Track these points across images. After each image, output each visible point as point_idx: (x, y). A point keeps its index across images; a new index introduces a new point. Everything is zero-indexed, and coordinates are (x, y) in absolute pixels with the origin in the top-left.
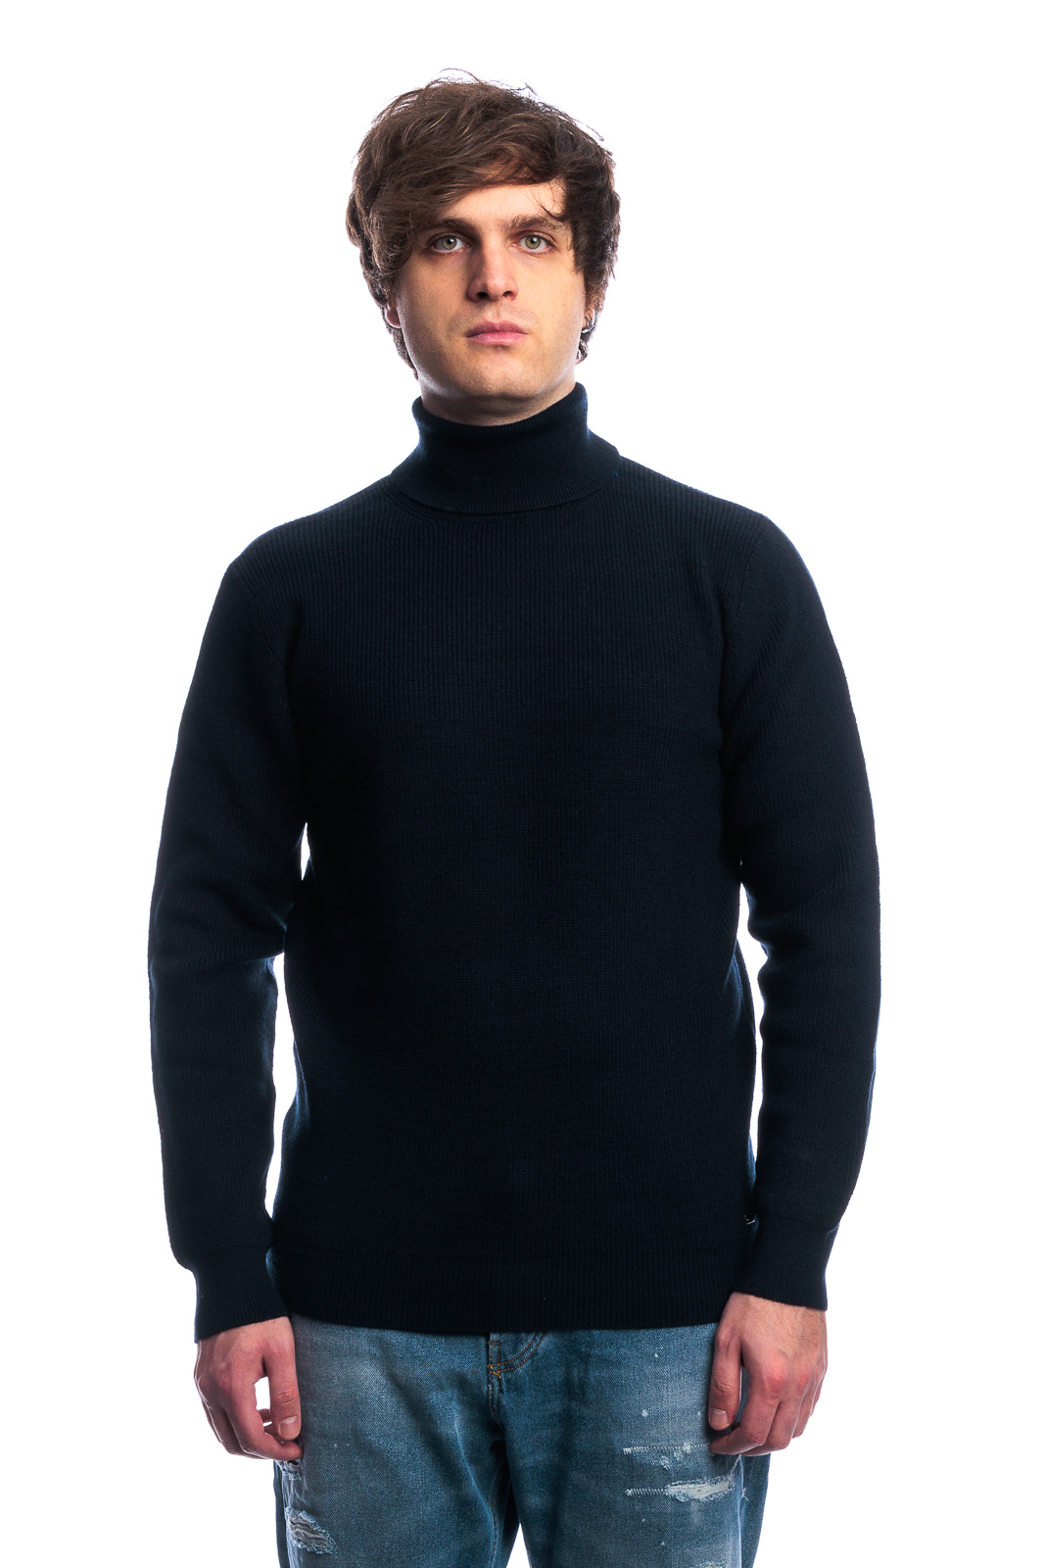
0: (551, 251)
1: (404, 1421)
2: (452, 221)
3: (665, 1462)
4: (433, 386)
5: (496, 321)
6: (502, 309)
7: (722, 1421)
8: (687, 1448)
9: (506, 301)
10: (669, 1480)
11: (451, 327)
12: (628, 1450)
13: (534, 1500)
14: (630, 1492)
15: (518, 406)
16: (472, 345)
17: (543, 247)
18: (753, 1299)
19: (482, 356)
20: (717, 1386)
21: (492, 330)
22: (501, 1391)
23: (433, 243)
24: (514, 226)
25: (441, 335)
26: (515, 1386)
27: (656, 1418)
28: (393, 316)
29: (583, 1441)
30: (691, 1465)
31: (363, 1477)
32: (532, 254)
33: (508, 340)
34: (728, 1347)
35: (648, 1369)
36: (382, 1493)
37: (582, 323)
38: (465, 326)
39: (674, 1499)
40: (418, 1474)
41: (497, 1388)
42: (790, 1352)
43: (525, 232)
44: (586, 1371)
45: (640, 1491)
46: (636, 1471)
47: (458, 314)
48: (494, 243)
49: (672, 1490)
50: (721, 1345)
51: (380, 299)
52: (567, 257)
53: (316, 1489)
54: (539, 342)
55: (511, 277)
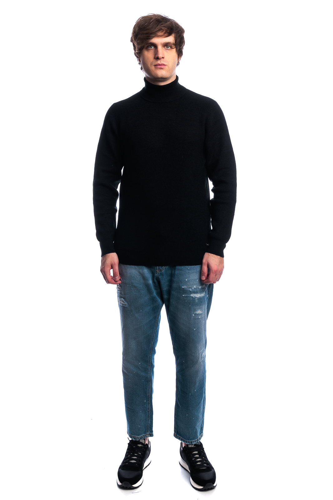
0: (171, 49)
1: (142, 281)
2: (152, 43)
3: (190, 290)
4: (148, 75)
5: (160, 63)
6: (161, 61)
7: (204, 278)
8: (195, 287)
9: (162, 59)
10: (191, 293)
11: (151, 64)
12: (183, 287)
13: (165, 297)
14: (183, 295)
15: (164, 80)
16: (155, 68)
17: (169, 48)
18: (210, 254)
19: (157, 70)
20: (203, 271)
21: (159, 65)
22: (159, 275)
23: (148, 47)
24: (164, 44)
25: (149, 65)
26: (162, 274)
27: (189, 281)
28: (140, 60)
29: (175, 285)
30: (195, 290)
31: (133, 292)
32: (167, 49)
33: (162, 67)
34: (205, 264)
35: (187, 271)
36: (137, 295)
37: (177, 62)
38: (154, 64)
39: (192, 297)
40: (144, 292)
41: (158, 275)
42: (218, 265)
43: (166, 45)
44: (175, 271)
45: (185, 295)
46: (185, 291)
47: (153, 62)
48: (160, 48)
49: (192, 295)
50: (204, 263)
51: (137, 57)
52: (174, 50)
53: (125, 294)
54: (169, 67)
55: (163, 54)
